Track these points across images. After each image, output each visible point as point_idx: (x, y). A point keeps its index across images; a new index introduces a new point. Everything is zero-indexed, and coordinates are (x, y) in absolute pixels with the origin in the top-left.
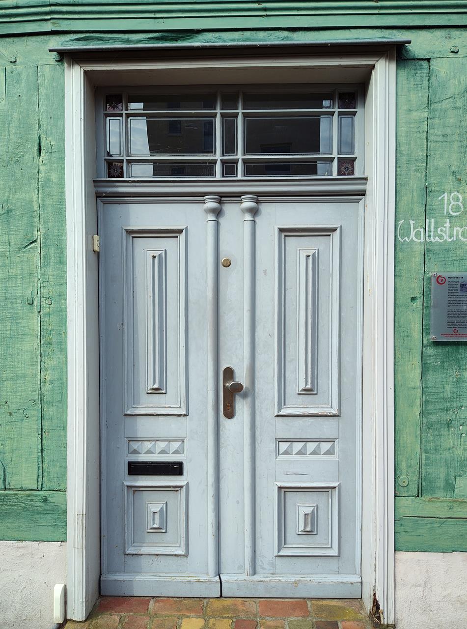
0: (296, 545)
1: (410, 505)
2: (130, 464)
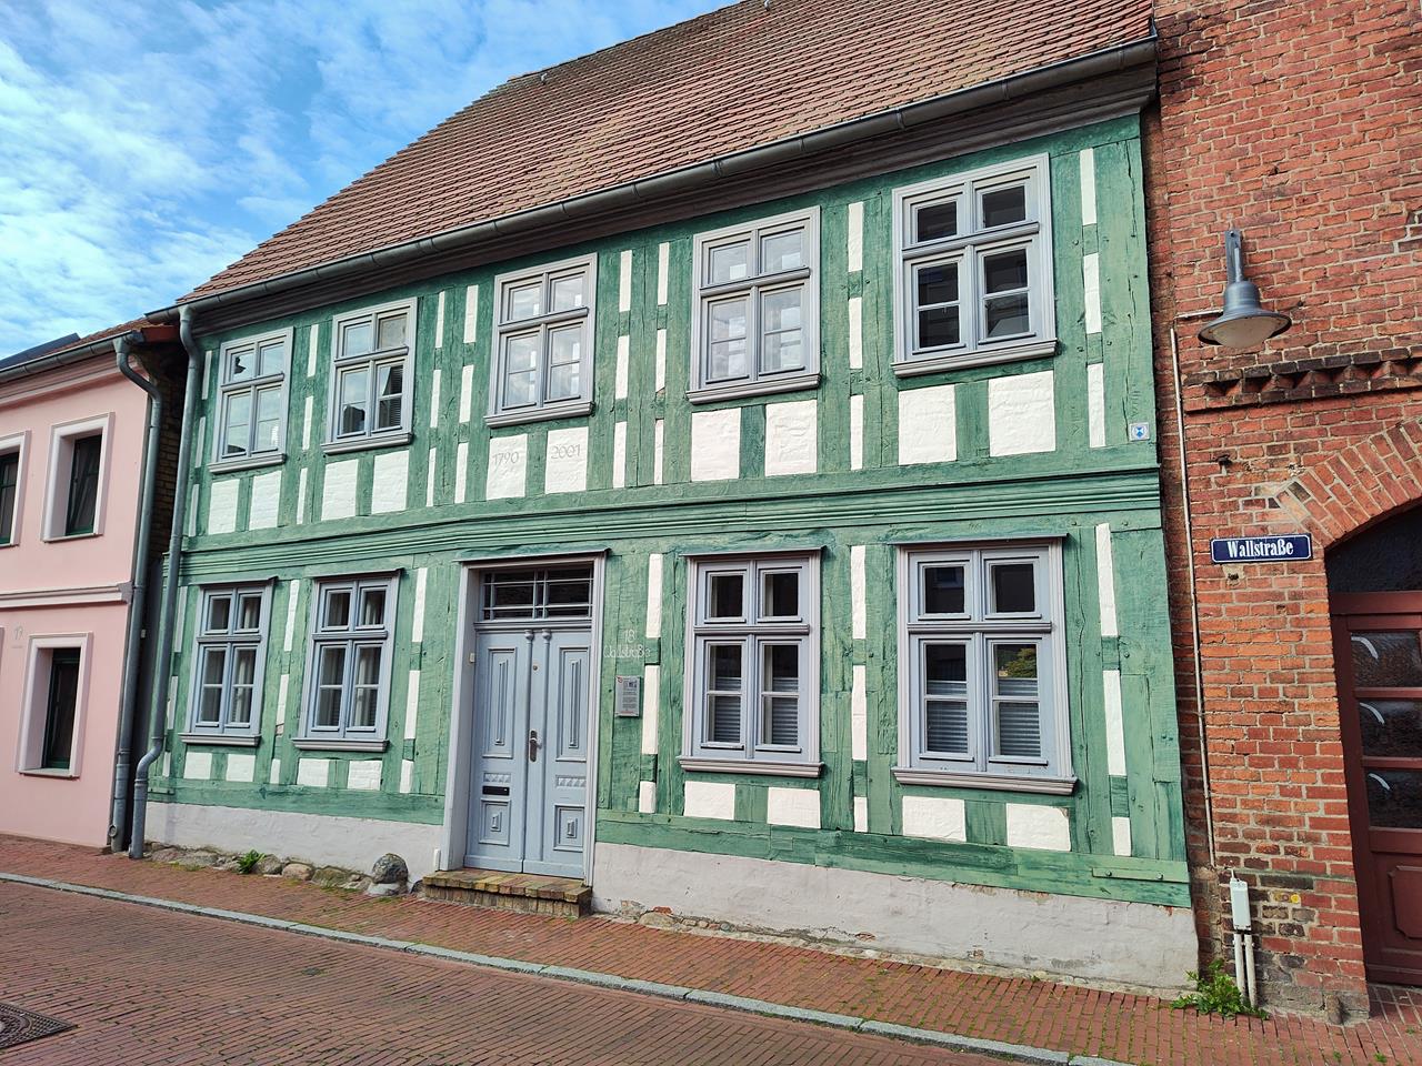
0: (566, 843)
1: (604, 814)
2: (484, 787)
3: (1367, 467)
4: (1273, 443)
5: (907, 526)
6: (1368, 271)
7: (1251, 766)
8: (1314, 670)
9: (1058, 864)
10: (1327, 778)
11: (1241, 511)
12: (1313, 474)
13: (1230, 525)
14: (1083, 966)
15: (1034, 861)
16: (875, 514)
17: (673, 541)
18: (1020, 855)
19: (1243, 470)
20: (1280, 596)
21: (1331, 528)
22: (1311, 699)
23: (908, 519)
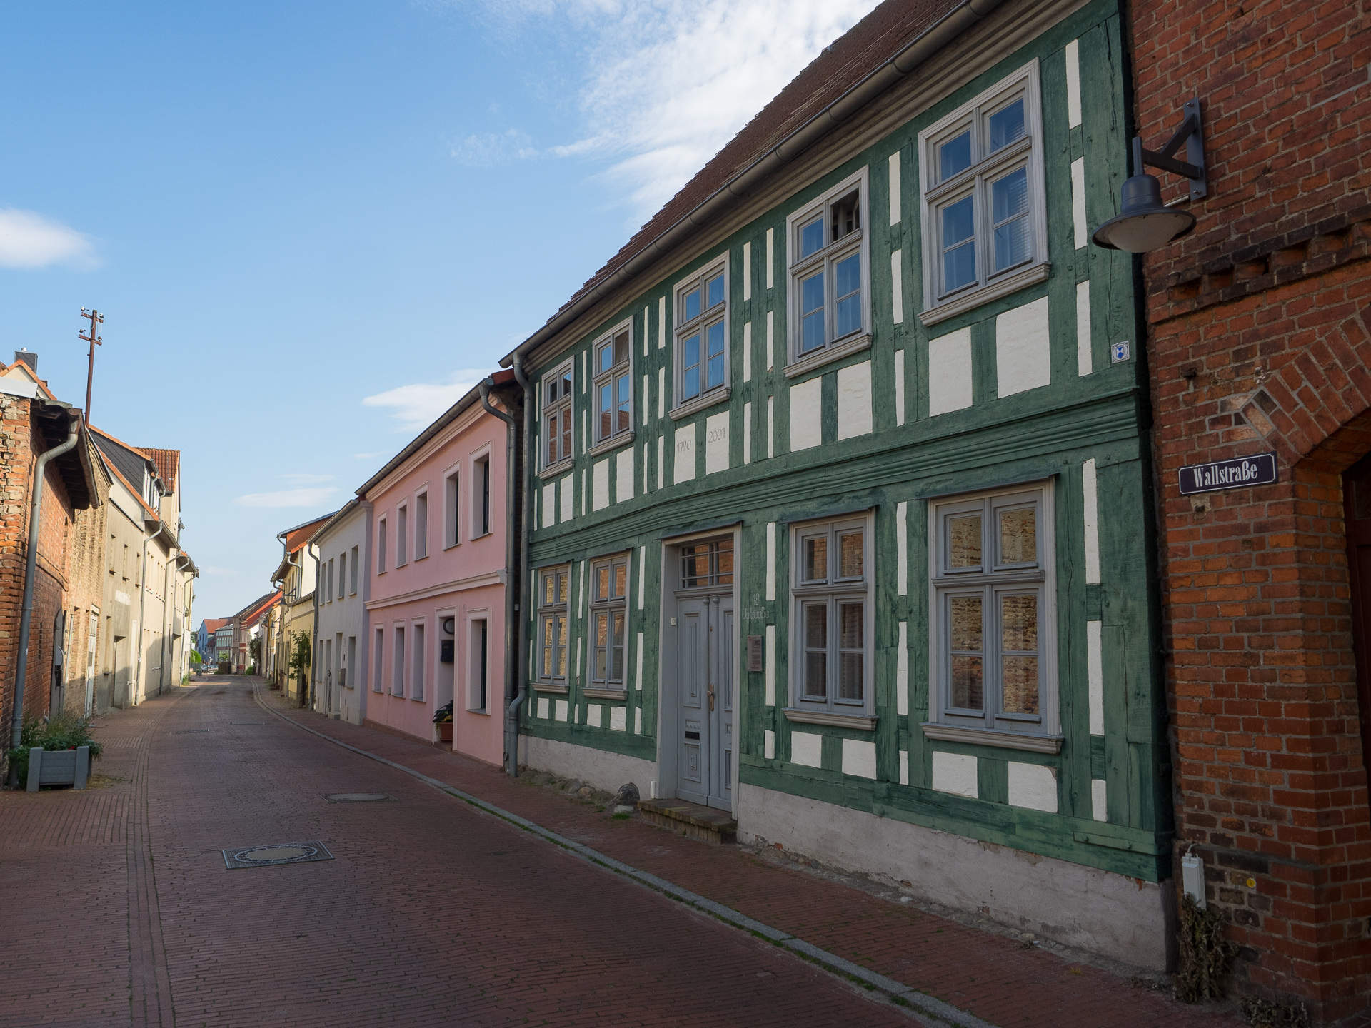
1: (744, 758)
3: (1337, 361)
4: (1239, 347)
5: (937, 479)
6: (1338, 111)
7: (1216, 728)
8: (1280, 616)
9: (1046, 825)
10: (1293, 745)
11: (1208, 432)
12: (1279, 378)
13: (1198, 449)
14: (1067, 933)
15: (1029, 820)
16: (912, 469)
17: (781, 509)
18: (1018, 814)
19: (1210, 383)
20: (1243, 529)
21: (1298, 441)
22: (1277, 651)
23: (936, 472)
